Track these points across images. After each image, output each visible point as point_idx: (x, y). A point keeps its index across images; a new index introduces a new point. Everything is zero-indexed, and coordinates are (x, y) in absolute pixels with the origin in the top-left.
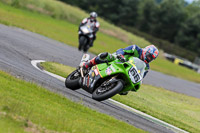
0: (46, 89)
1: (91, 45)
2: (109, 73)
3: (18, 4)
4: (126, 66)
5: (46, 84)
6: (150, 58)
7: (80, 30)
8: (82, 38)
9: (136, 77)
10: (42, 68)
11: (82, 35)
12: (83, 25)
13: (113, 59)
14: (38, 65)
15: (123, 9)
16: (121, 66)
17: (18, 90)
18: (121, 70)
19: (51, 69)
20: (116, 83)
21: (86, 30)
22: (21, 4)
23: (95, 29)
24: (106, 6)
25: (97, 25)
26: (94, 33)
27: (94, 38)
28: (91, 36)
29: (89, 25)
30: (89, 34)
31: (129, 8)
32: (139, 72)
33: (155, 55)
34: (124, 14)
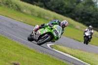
0: (54, 58)
1: (90, 41)
2: (44, 32)
3: (40, 16)
4: (52, 29)
5: (54, 56)
6: (64, 26)
7: (84, 34)
8: (86, 38)
9: (57, 34)
10: (52, 48)
11: (85, 36)
12: (86, 32)
13: (47, 26)
14: (50, 46)
15: (92, 19)
16: (49, 29)
17: (40, 58)
18: (50, 31)
19: (57, 48)
20: (47, 37)
21: (87, 34)
22: (42, 16)
23: (92, 34)
24: (84, 18)
25: (92, 31)
26: (91, 36)
27: (91, 38)
28: (90, 37)
29: (89, 32)
30: (89, 36)
31: (95, 19)
32: (58, 31)
33: (66, 25)
34: (93, 22)
